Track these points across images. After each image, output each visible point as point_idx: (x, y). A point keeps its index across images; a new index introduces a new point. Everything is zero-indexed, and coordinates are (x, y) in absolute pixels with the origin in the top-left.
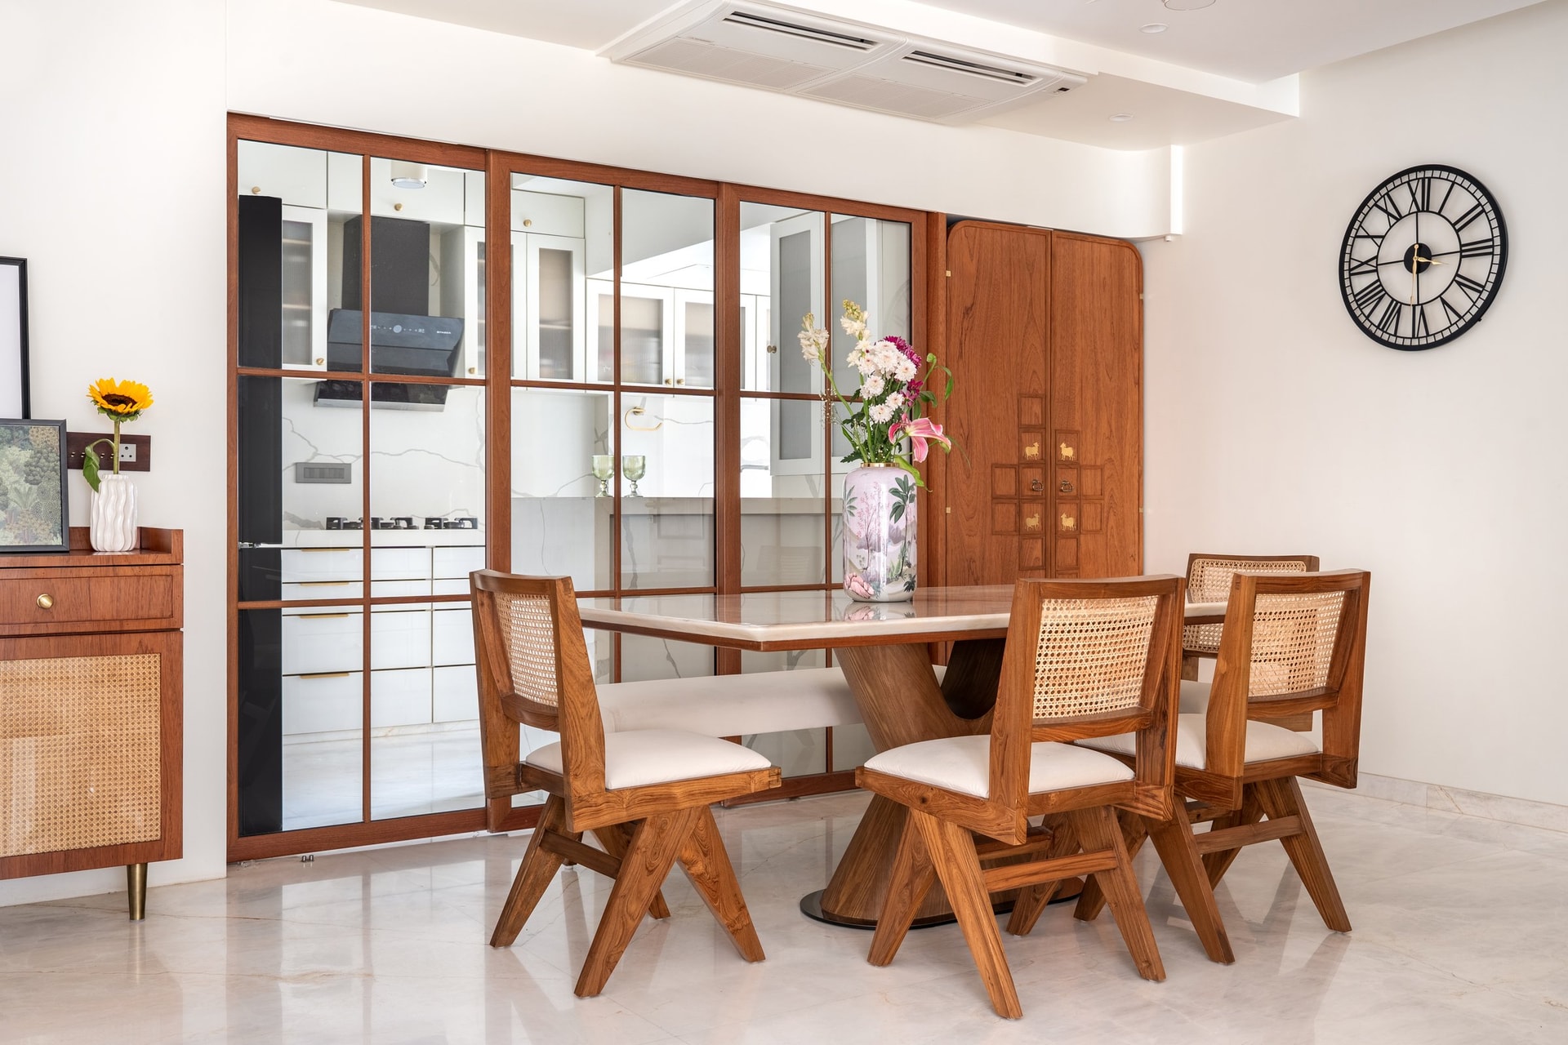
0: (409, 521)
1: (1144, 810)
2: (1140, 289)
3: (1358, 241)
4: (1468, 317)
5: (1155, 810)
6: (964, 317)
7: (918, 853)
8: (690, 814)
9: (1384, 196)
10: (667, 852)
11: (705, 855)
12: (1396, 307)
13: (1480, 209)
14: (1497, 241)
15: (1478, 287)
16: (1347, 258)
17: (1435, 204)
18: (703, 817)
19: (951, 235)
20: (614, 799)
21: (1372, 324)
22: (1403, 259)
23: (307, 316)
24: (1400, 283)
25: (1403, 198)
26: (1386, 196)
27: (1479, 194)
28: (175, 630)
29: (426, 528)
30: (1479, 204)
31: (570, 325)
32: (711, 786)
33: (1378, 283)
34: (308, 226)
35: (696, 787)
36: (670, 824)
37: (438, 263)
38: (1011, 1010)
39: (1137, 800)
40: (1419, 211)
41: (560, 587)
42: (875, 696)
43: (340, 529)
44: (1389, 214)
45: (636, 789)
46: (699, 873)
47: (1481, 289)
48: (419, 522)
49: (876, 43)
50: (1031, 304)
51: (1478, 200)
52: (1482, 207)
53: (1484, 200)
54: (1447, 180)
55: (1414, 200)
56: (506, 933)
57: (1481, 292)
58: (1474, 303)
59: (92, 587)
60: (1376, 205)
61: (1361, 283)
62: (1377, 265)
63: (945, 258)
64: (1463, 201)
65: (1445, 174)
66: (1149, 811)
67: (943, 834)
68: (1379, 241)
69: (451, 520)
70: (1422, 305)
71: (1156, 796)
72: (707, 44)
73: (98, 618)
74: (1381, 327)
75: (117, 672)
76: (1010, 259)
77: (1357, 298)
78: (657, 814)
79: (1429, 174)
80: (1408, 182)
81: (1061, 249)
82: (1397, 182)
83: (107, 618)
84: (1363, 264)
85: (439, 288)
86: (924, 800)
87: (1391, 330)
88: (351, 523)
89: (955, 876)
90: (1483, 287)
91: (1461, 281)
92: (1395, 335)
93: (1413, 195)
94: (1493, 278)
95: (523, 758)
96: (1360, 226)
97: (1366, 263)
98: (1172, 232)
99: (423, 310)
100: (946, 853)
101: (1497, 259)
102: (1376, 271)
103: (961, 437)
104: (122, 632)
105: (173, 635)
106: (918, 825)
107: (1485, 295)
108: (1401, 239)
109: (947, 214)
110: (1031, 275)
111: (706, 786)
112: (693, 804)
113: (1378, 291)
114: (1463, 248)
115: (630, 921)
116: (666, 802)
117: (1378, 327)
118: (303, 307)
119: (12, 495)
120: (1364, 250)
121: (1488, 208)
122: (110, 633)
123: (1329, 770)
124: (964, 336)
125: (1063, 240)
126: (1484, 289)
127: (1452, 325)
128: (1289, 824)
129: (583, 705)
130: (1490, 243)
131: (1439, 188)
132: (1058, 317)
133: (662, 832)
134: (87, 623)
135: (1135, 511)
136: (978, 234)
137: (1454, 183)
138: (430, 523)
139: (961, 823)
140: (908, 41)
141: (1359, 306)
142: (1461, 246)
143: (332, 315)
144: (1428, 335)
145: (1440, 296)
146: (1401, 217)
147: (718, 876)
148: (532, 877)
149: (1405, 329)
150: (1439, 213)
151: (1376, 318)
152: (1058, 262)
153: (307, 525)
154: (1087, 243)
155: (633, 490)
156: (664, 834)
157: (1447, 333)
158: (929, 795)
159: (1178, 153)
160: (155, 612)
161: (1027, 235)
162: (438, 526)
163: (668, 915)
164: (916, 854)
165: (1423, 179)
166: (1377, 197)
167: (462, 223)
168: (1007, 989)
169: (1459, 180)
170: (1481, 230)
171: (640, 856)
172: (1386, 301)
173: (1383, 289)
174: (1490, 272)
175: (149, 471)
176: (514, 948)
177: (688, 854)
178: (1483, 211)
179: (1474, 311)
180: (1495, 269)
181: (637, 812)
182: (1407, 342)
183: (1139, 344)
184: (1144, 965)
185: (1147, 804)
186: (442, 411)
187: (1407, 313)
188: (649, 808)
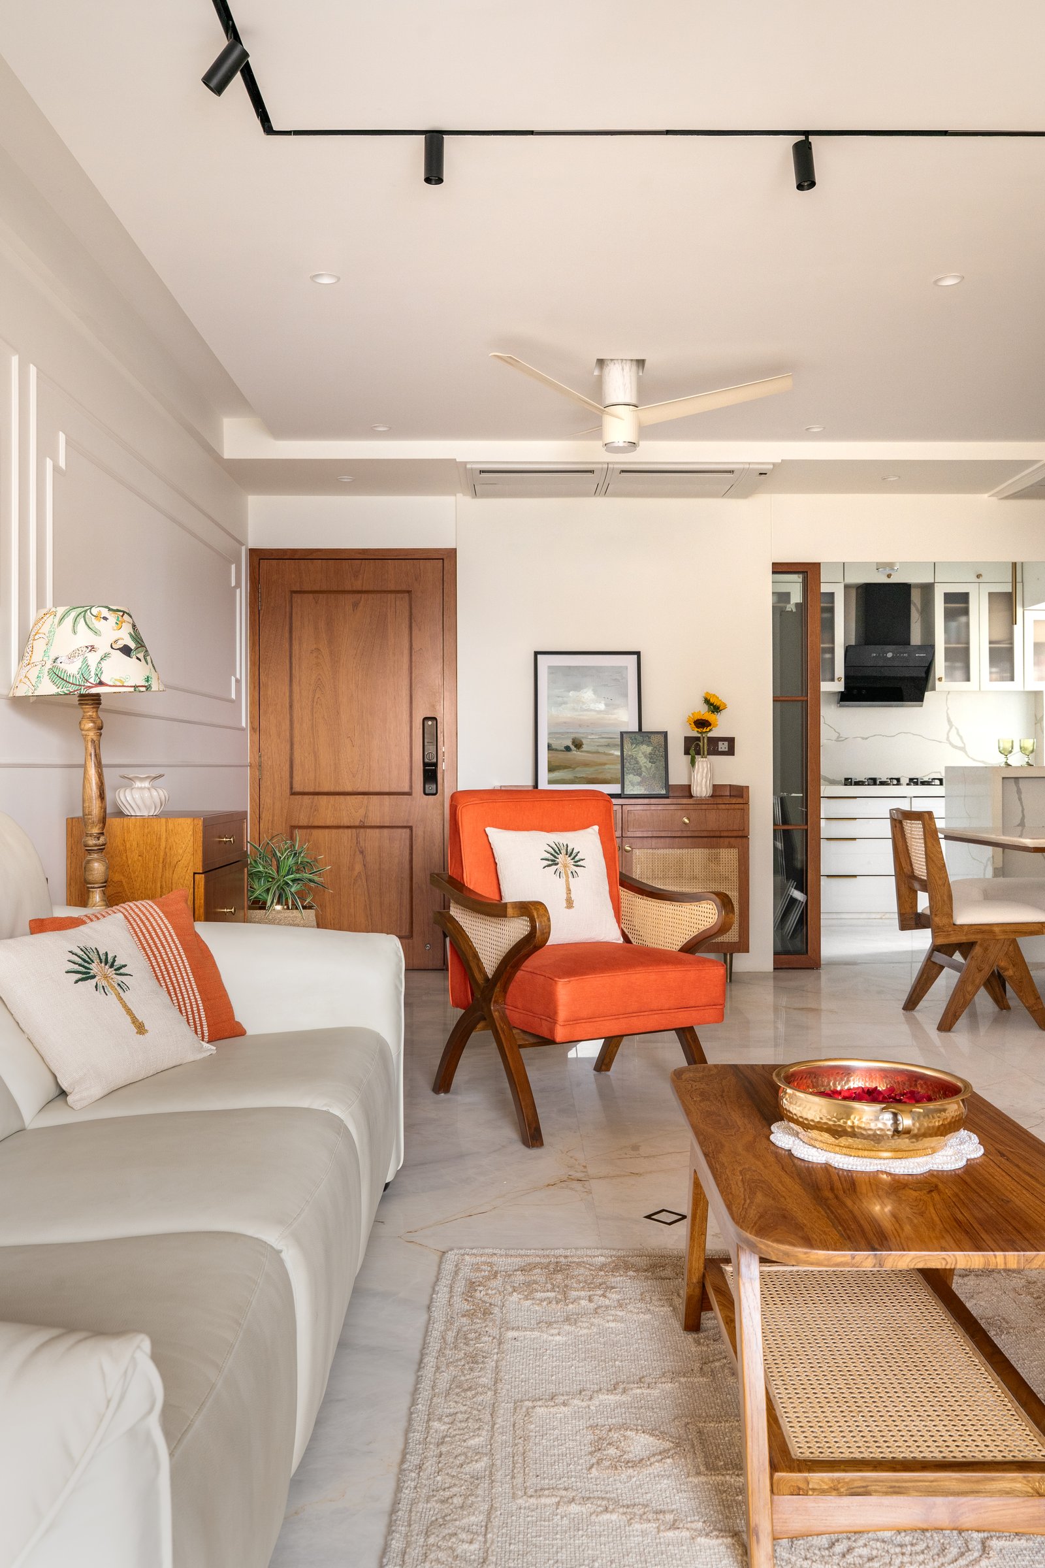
0: (898, 780)
8: (1004, 943)
10: (990, 961)
11: (1014, 966)
18: (1012, 945)
20: (958, 929)
23: (832, 651)
28: (746, 837)
29: (908, 784)
31: (1012, 643)
34: (832, 594)
35: (1008, 928)
36: (992, 946)
37: (919, 606)
41: (927, 816)
43: (851, 785)
45: (971, 925)
46: (1010, 975)
48: (904, 781)
56: (912, 1005)
59: (707, 815)
69: (926, 779)
73: (709, 829)
75: (718, 857)
78: (984, 940)
83: (714, 829)
85: (920, 624)
88: (859, 781)
95: (919, 911)
99: (907, 642)
104: (720, 837)
105: (744, 839)
111: (1014, 928)
112: (1006, 937)
115: (968, 995)
116: (990, 934)
118: (831, 645)
119: (643, 769)
122: (714, 837)
129: (940, 878)
133: (987, 950)
134: (705, 832)
138: (913, 781)
143: (848, 650)
147: (1021, 978)
148: (925, 975)
153: (833, 782)
155: (1027, 761)
156: (988, 952)
160: (735, 828)
162: (916, 784)
163: (1010, 1009)
167: (933, 581)
171: (974, 963)
175: (734, 755)
176: (914, 1013)
177: (1003, 965)
181: (972, 938)
186: (922, 706)
188: (979, 936)
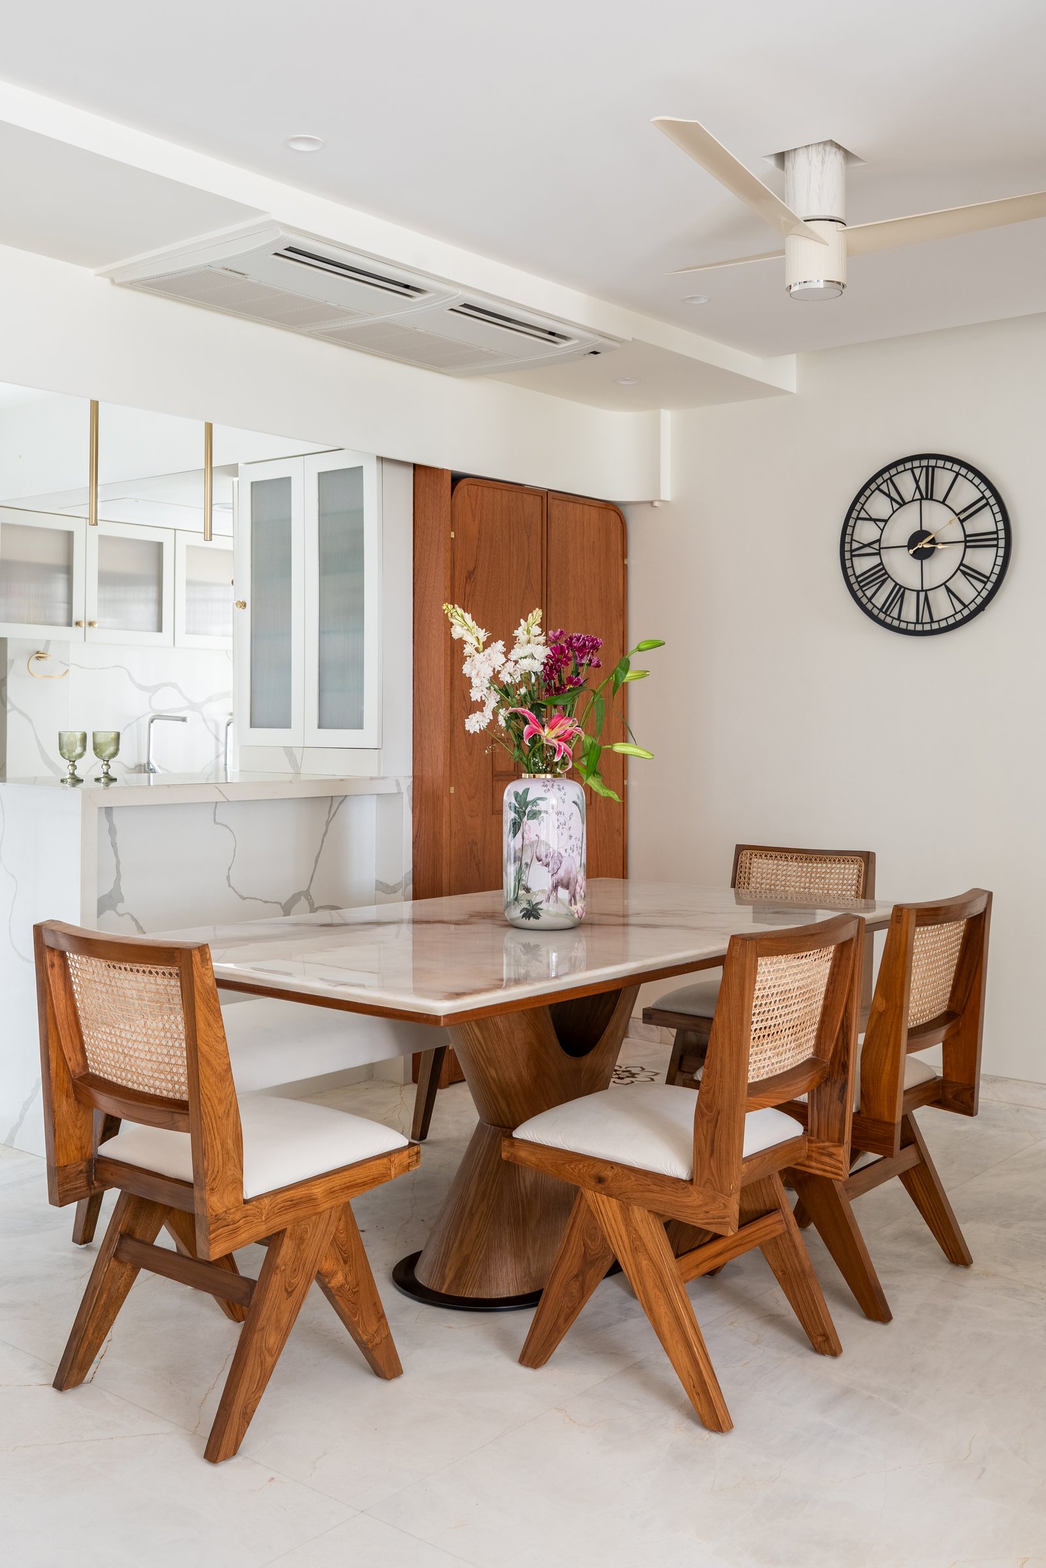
1: (818, 1169)
2: (625, 555)
3: (859, 522)
4: (973, 607)
5: (833, 1169)
6: (466, 582)
7: (593, 1240)
8: (330, 1216)
9: (886, 481)
10: (307, 1265)
11: (345, 1262)
12: (900, 592)
13: (984, 501)
14: (1002, 534)
15: (983, 578)
16: (848, 539)
17: (939, 492)
18: (343, 1217)
19: (454, 492)
20: (253, 1211)
21: (875, 606)
22: (906, 544)
24: (903, 567)
25: (906, 484)
26: (889, 481)
27: (983, 487)
30: (984, 497)
32: (352, 1179)
33: (881, 567)
35: (337, 1182)
36: (310, 1231)
38: (723, 1422)
39: (809, 1157)
40: (922, 498)
41: (197, 957)
42: (484, 1038)
44: (892, 499)
45: (274, 1193)
46: (339, 1285)
47: (986, 580)
49: (425, 291)
50: (529, 568)
51: (982, 493)
52: (987, 499)
53: (988, 494)
54: (951, 470)
55: (918, 487)
56: (75, 1371)
57: (985, 583)
58: (979, 593)
60: (878, 488)
61: (863, 565)
62: (880, 548)
63: (450, 519)
64: (966, 494)
65: (948, 465)
66: (824, 1170)
67: (627, 1221)
68: (881, 524)
70: (926, 591)
71: (834, 1154)
72: (239, 276)
74: (884, 610)
76: (510, 521)
77: (859, 580)
78: (297, 1221)
79: (932, 462)
80: (912, 469)
81: (556, 510)
82: (901, 468)
84: (864, 546)
86: (600, 1180)
87: (895, 614)
89: (645, 1269)
90: (988, 578)
91: (966, 570)
92: (899, 619)
93: (917, 482)
94: (997, 570)
96: (862, 508)
97: (869, 545)
98: (662, 499)
100: (632, 1241)
101: (1001, 552)
102: (879, 554)
103: (463, 711)
106: (592, 1208)
107: (989, 586)
108: (904, 525)
109: (452, 471)
110: (528, 537)
111: (346, 1177)
112: (334, 1202)
113: (880, 574)
114: (968, 539)
116: (306, 1205)
117: (881, 610)
120: (866, 532)
121: (992, 501)
123: (951, 1097)
124: (466, 602)
125: (557, 502)
126: (988, 580)
127: (956, 613)
128: (907, 1159)
129: (220, 1101)
130: (995, 536)
131: (943, 478)
132: (553, 582)
133: (302, 1243)
135: (621, 783)
136: (480, 493)
137: (958, 474)
139: (655, 1208)
140: (460, 292)
141: (861, 588)
142: (966, 536)
144: (932, 621)
145: (944, 584)
146: (904, 503)
147: (358, 1285)
149: (909, 613)
150: (943, 503)
151: (879, 600)
152: (553, 524)
154: (578, 506)
155: (105, 771)
156: (304, 1245)
157: (951, 621)
158: (608, 1173)
159: (667, 416)
161: (525, 496)
164: (589, 1242)
165: (927, 467)
166: (879, 481)
168: (717, 1399)
169: (963, 471)
170: (985, 522)
171: (279, 1276)
172: (889, 586)
173: (886, 573)
174: (995, 564)
177: (328, 1266)
178: (987, 504)
179: (979, 600)
180: (1000, 561)
181: (276, 1224)
182: (911, 627)
183: (623, 610)
184: (820, 1339)
185: (823, 1163)
187: (910, 598)
188: (289, 1216)
